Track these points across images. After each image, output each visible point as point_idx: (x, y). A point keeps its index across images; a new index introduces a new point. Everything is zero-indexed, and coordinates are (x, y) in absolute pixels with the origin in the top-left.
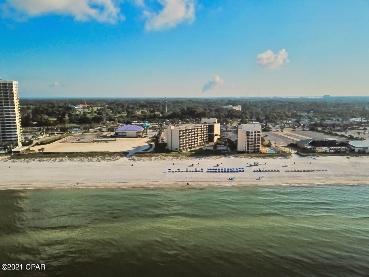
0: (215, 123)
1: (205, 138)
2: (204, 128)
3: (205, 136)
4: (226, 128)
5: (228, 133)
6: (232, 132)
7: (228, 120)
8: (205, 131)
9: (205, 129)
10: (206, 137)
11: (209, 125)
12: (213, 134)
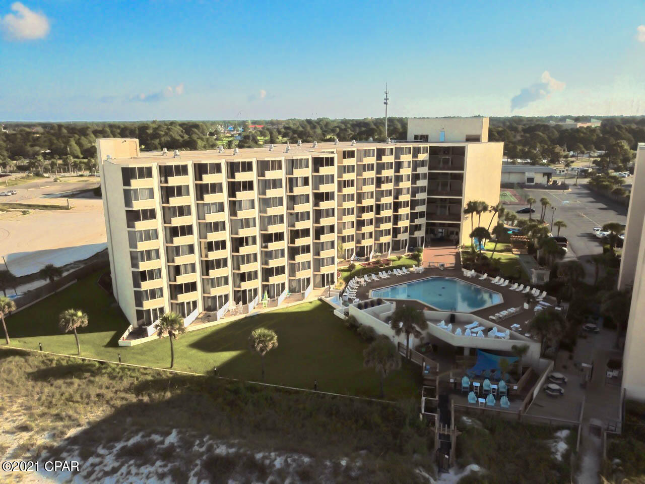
0: (476, 139)
1: (404, 223)
2: (399, 166)
3: (404, 211)
4: (549, 175)
5: (554, 193)
6: (570, 190)
7: (558, 149)
8: (405, 185)
9: (406, 171)
10: (413, 216)
11: (434, 151)
12: (460, 202)
